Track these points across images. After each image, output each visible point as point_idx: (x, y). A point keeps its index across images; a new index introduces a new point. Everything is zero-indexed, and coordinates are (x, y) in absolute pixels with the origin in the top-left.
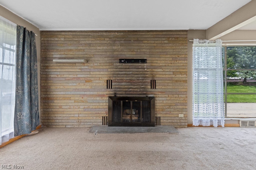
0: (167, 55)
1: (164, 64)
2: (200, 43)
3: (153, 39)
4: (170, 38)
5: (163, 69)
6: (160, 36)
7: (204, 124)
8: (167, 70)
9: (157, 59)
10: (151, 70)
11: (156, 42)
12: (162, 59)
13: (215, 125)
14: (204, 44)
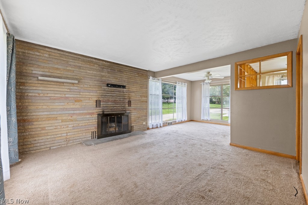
0: (137, 84)
1: (136, 90)
2: (152, 79)
3: (129, 72)
4: (139, 73)
5: (135, 93)
6: (133, 71)
7: (154, 127)
8: (137, 94)
9: (132, 86)
10: (128, 93)
11: (132, 75)
12: (135, 86)
13: (159, 126)
14: (154, 80)
